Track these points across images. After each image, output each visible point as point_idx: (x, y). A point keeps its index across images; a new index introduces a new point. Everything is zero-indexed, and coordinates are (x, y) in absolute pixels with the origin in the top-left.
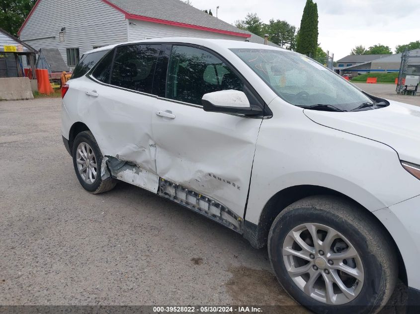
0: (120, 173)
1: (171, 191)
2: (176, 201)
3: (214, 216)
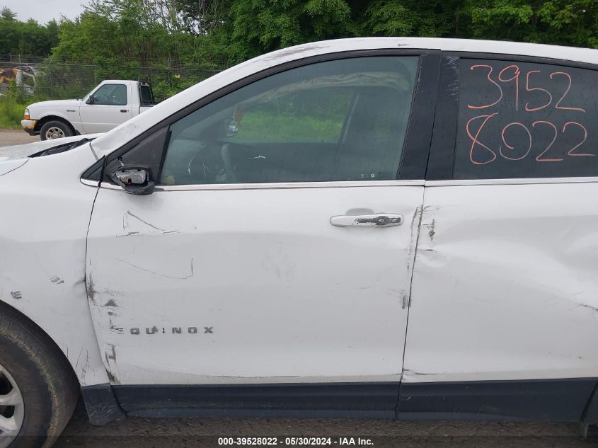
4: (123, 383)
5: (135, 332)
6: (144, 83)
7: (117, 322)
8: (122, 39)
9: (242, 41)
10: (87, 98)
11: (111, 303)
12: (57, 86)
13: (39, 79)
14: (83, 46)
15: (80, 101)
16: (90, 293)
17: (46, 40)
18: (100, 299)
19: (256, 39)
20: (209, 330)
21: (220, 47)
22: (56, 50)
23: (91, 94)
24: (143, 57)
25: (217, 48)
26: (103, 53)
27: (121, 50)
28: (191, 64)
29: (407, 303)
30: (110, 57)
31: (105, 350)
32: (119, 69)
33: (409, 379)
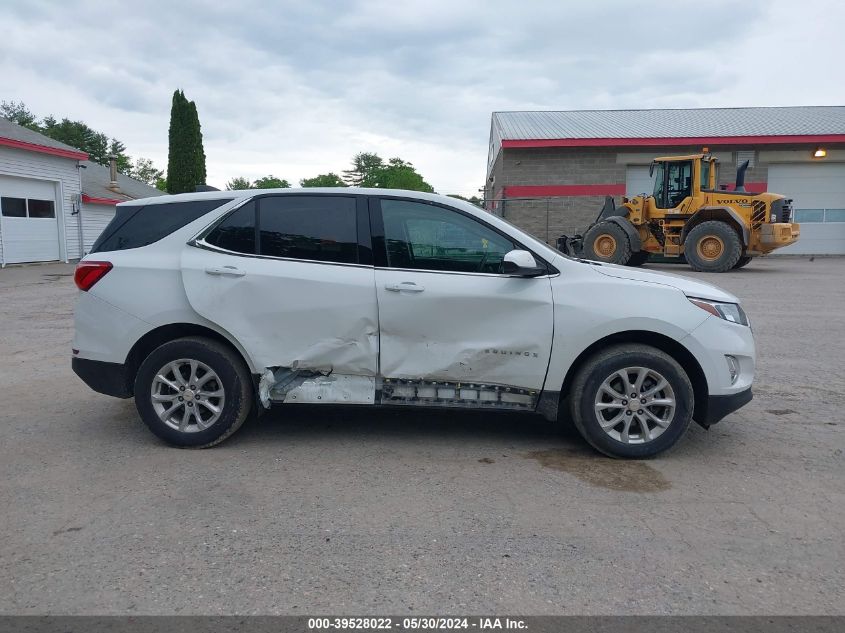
0: (291, 392)
1: (401, 392)
2: (417, 403)
3: (489, 402)
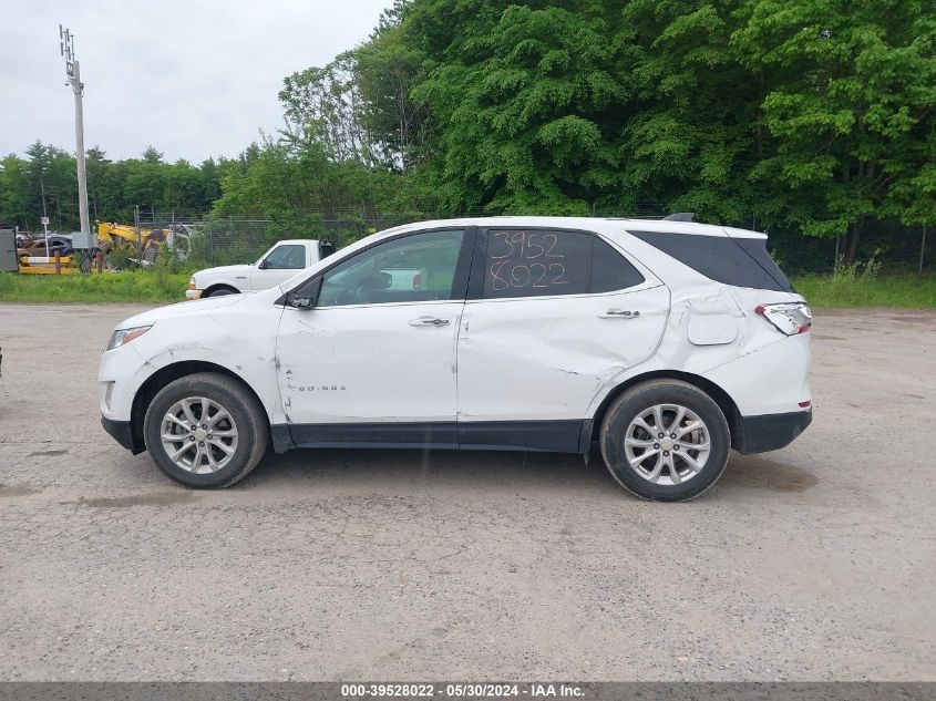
4: (295, 422)
5: (302, 389)
6: (325, 243)
7: (292, 384)
8: (302, 184)
9: (456, 180)
10: (260, 262)
11: (289, 372)
12: (218, 249)
13: (195, 240)
14: (251, 197)
15: (251, 266)
16: (278, 366)
17: (200, 186)
18: (284, 369)
19: (475, 177)
20: (343, 388)
21: (428, 189)
22: (219, 204)
23: (264, 257)
24: (328, 207)
25: (424, 190)
26: (278, 204)
27: (299, 199)
28: (389, 213)
29: (455, 369)
30: (285, 209)
31: (285, 400)
32: (297, 224)
33: (462, 419)
